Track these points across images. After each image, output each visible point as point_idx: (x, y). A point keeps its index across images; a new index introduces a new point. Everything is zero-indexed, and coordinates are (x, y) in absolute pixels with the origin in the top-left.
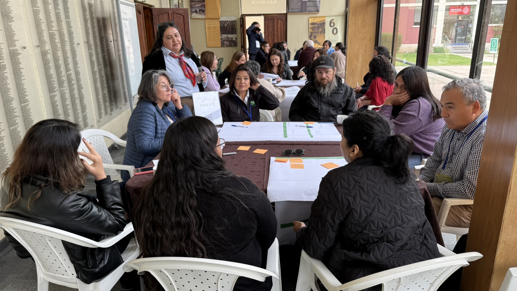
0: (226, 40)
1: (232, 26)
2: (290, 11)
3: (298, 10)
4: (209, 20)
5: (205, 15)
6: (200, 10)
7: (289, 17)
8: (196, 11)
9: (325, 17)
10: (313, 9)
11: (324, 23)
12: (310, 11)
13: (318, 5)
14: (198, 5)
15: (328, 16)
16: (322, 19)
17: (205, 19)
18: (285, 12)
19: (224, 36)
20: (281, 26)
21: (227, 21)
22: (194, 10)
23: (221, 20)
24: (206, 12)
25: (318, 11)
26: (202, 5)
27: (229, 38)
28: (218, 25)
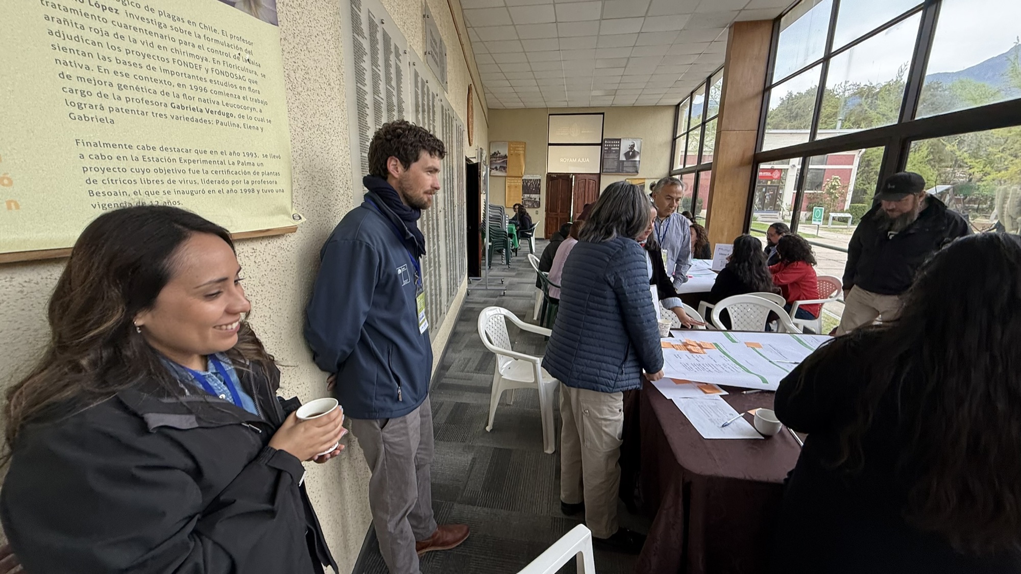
0: (528, 201)
1: (536, 185)
2: (604, 171)
3: (614, 171)
4: (511, 178)
5: (506, 172)
6: (500, 167)
7: (602, 176)
8: (496, 168)
9: (645, 179)
10: (631, 170)
11: (644, 186)
12: (627, 172)
13: (638, 166)
14: (499, 162)
15: (648, 179)
16: (642, 181)
17: (505, 177)
18: (599, 172)
19: (526, 196)
20: (592, 187)
21: (531, 180)
22: (494, 167)
23: (523, 178)
24: (507, 169)
25: (637, 172)
26: (503, 162)
27: (531, 198)
28: (520, 184)
